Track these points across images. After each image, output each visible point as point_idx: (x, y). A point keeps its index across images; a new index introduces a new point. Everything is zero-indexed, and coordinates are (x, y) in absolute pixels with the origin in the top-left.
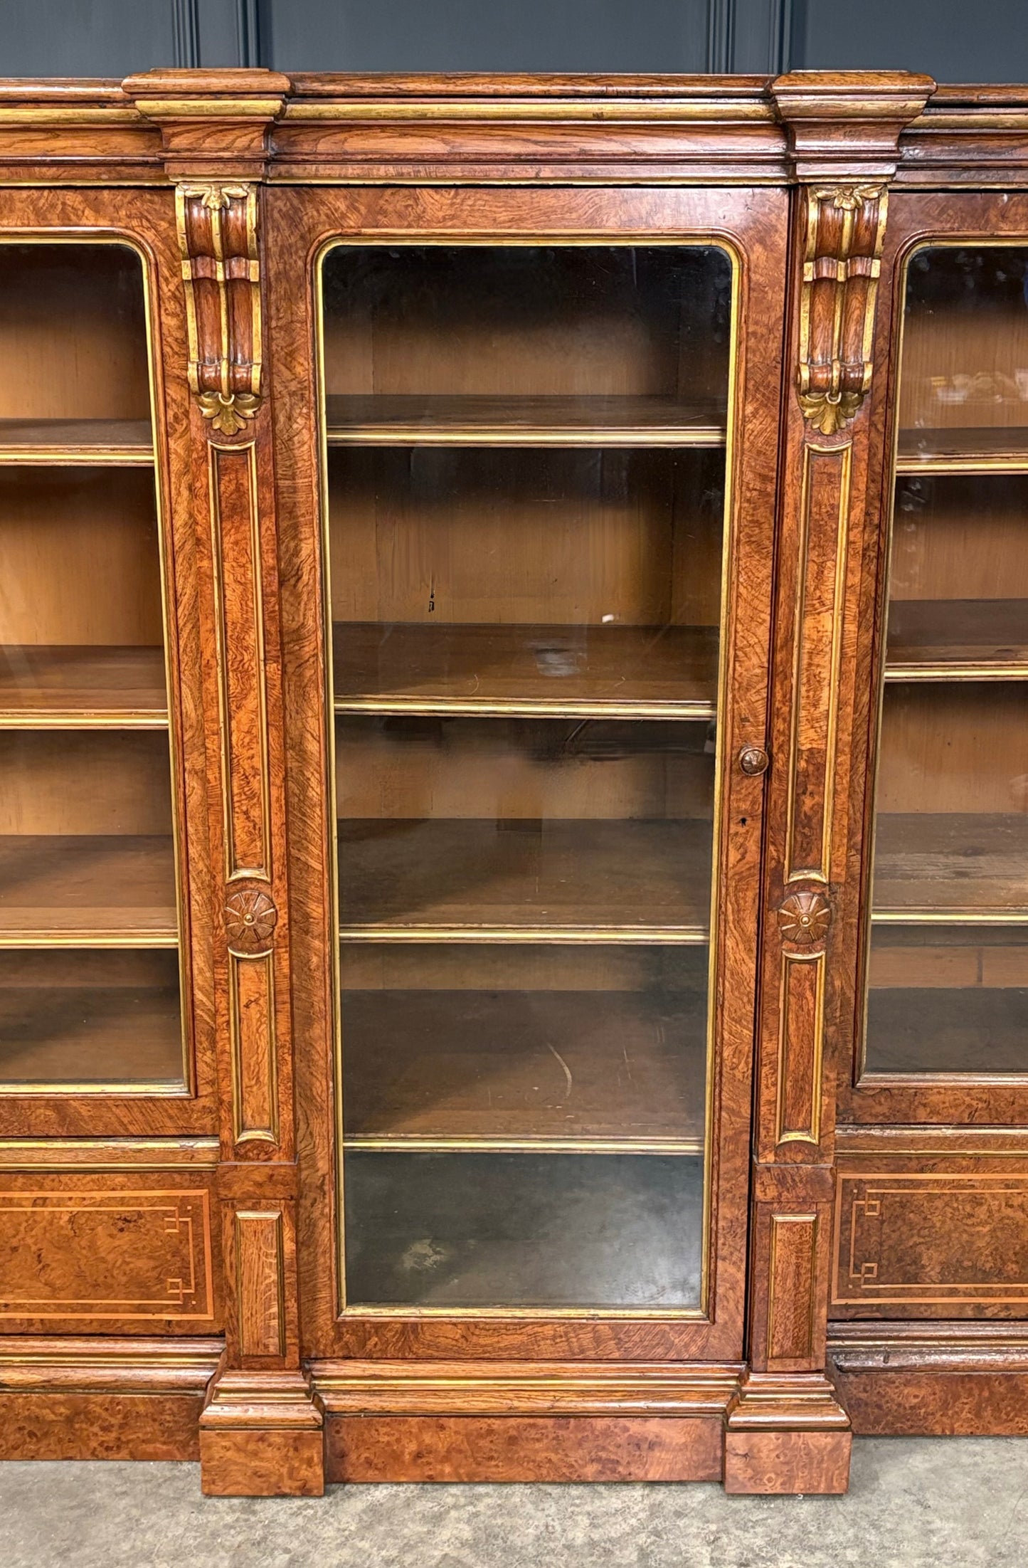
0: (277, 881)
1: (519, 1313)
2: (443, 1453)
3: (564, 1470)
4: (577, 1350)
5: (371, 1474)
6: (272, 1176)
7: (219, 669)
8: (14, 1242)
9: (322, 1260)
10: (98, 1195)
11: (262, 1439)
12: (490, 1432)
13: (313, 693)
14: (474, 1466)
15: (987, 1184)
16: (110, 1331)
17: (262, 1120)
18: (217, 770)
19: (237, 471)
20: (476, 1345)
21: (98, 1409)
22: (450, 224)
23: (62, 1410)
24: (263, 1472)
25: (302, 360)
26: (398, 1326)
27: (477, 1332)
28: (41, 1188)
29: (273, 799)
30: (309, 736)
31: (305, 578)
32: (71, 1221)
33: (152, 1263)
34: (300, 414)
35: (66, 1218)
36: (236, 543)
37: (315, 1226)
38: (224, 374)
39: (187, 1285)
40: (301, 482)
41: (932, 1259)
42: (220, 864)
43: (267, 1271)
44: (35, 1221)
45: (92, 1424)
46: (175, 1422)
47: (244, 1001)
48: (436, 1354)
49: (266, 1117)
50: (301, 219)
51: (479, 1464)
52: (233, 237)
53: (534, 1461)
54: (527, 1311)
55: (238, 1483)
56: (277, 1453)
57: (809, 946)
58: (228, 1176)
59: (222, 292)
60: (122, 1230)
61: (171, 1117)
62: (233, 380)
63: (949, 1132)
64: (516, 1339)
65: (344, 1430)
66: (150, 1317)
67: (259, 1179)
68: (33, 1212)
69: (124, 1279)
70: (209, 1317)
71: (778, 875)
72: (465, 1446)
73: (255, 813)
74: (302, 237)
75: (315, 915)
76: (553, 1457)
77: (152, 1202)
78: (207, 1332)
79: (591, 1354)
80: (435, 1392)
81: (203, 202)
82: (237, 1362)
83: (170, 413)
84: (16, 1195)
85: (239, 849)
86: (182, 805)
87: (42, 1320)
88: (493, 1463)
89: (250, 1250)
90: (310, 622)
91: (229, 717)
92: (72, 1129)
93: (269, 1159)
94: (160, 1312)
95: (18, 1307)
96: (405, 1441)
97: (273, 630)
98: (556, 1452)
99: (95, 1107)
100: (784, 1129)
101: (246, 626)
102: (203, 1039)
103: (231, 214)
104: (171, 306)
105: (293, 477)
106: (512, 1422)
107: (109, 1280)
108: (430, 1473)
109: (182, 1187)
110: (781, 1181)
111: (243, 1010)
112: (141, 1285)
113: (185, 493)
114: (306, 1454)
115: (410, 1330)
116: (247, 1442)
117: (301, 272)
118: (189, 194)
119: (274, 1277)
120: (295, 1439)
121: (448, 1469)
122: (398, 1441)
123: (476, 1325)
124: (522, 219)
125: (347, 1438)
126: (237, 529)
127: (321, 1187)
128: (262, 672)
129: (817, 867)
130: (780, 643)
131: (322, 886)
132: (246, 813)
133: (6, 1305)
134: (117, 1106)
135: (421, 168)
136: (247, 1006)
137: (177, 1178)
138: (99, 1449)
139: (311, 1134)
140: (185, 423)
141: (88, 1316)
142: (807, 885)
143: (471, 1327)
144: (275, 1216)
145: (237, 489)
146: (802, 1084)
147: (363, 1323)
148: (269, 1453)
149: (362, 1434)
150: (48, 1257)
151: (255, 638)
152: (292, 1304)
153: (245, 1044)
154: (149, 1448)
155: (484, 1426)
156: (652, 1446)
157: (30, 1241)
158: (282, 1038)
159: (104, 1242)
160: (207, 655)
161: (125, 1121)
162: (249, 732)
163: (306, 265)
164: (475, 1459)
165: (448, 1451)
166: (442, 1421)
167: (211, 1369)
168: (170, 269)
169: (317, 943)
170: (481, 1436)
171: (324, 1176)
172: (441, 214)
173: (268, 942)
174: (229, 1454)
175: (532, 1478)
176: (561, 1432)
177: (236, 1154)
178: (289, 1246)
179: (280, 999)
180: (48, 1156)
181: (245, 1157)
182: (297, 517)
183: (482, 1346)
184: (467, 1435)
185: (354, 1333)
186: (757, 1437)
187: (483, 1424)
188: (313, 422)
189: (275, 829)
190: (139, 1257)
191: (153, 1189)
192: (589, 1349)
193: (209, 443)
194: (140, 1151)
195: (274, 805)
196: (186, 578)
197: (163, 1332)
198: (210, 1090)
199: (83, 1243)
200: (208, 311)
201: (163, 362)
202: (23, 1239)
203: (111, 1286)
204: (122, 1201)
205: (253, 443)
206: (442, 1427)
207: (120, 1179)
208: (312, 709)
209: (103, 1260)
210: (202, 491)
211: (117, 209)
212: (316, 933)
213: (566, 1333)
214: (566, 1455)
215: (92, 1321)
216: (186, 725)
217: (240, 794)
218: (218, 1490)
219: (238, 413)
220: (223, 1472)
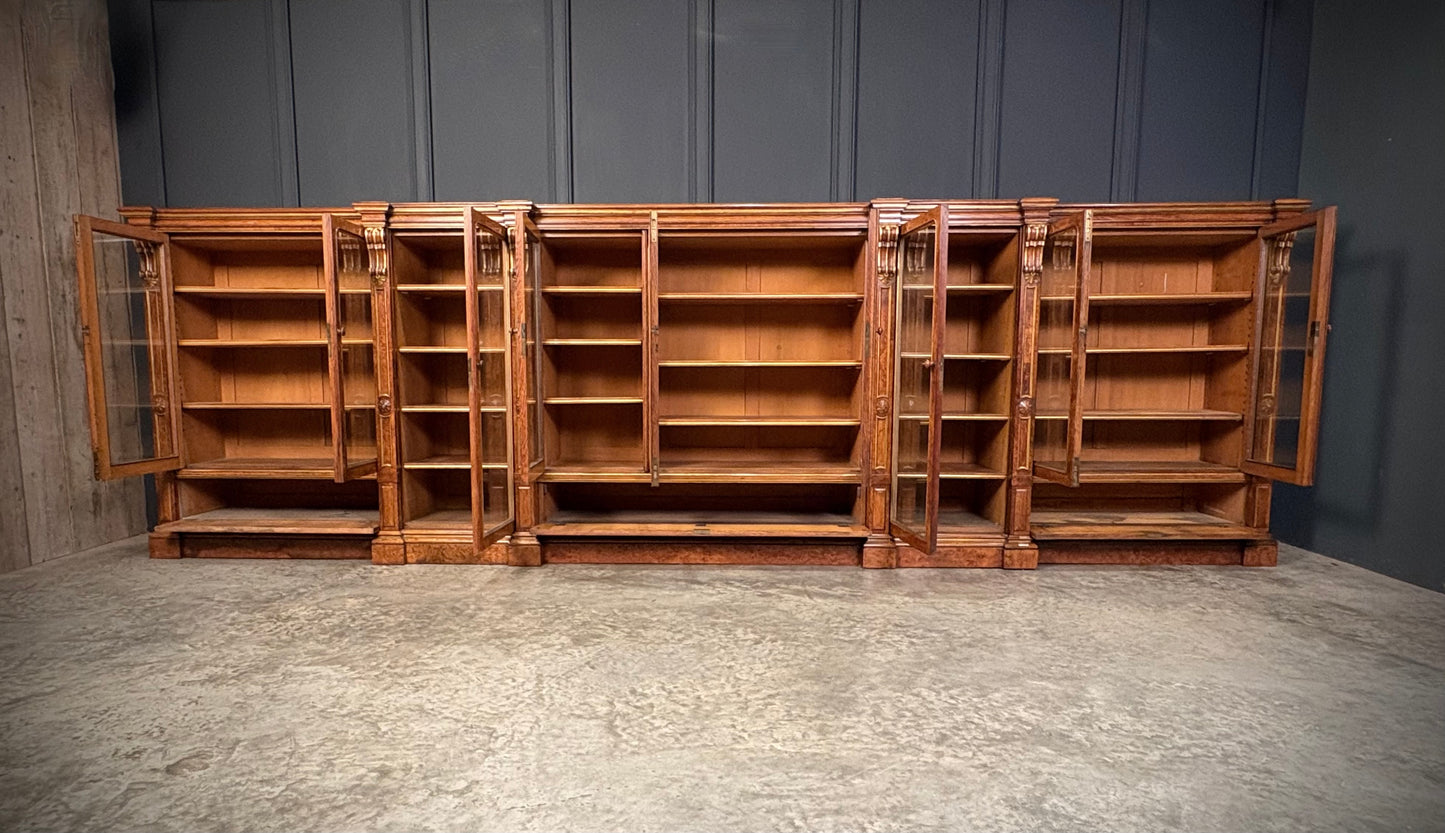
3: (957, 564)
12: (939, 552)
19: (886, 293)
57: (1026, 415)
71: (1019, 396)
100: (1020, 465)
101: (886, 331)
110: (1018, 480)
126: (885, 307)
129: (1028, 394)
142: (1026, 399)
146: (1024, 453)
156: (983, 556)
164: (935, 560)
175: (950, 566)
186: (1013, 551)
193: (880, 287)
205: (891, 286)
218: (867, 566)
219: (888, 279)
220: (869, 561)
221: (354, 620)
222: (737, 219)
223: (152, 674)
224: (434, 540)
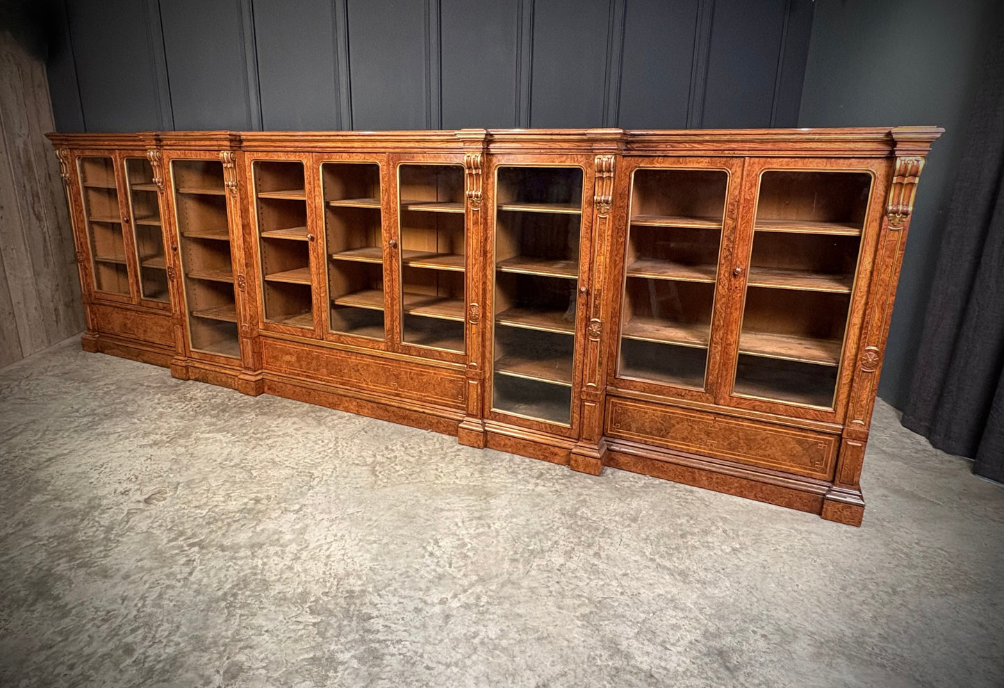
0: (480, 307)
2: (510, 446)
3: (535, 456)
5: (493, 447)
6: (477, 374)
9: (487, 396)
10: (446, 374)
11: (472, 433)
12: (520, 443)
13: (491, 265)
14: (516, 450)
15: (649, 409)
18: (469, 280)
19: (477, 215)
20: (519, 423)
21: (443, 422)
22: (523, 162)
23: (436, 421)
24: (471, 440)
25: (491, 191)
26: (503, 415)
27: (519, 420)
28: (435, 371)
30: (489, 275)
33: (456, 392)
34: (490, 202)
35: (440, 378)
36: (476, 230)
37: (485, 388)
38: (474, 193)
39: (463, 398)
40: (490, 218)
41: (634, 426)
42: (469, 301)
43: (475, 395)
44: (434, 378)
45: (441, 425)
48: (510, 423)
49: (476, 360)
52: (475, 165)
53: (529, 452)
54: (531, 417)
55: (465, 443)
56: (475, 438)
57: (596, 337)
58: (468, 373)
59: (474, 176)
60: (450, 383)
61: (461, 359)
62: (475, 195)
63: (637, 392)
64: (528, 423)
65: (489, 436)
67: (474, 374)
68: (433, 376)
69: (450, 394)
70: (463, 405)
71: (589, 319)
72: (514, 445)
73: (477, 290)
74: (493, 164)
75: (489, 316)
76: (534, 452)
77: (456, 377)
80: (510, 432)
81: (470, 157)
82: (468, 415)
85: (473, 298)
88: (520, 451)
89: (471, 390)
90: (491, 249)
91: (472, 269)
93: (476, 370)
96: (502, 441)
99: (447, 354)
100: (589, 382)
101: (477, 249)
105: (488, 217)
107: (447, 394)
108: (507, 450)
109: (462, 375)
110: (587, 395)
112: (454, 396)
114: (480, 439)
115: (506, 416)
116: (468, 433)
117: (492, 172)
119: (476, 397)
120: (478, 435)
121: (511, 450)
122: (500, 441)
126: (476, 227)
127: (488, 379)
128: (479, 259)
129: (599, 318)
130: (592, 263)
132: (475, 290)
133: (427, 396)
134: (451, 355)
135: (516, 150)
136: (473, 334)
137: (461, 373)
139: (486, 366)
141: (443, 401)
142: (596, 322)
143: (518, 418)
144: (477, 383)
145: (477, 218)
146: (594, 371)
147: (496, 413)
148: (473, 437)
149: (492, 438)
152: (480, 404)
153: (472, 343)
154: (452, 433)
156: (556, 454)
158: (479, 342)
159: (447, 385)
161: (452, 359)
162: (476, 272)
163: (493, 170)
166: (510, 438)
169: (489, 323)
170: (518, 443)
171: (488, 377)
172: (521, 160)
173: (478, 320)
174: (464, 435)
176: (535, 446)
177: (469, 367)
178: (479, 391)
179: (479, 333)
180: (438, 364)
181: (471, 369)
183: (521, 423)
184: (515, 443)
185: (494, 414)
187: (518, 441)
188: (493, 205)
189: (480, 294)
190: (454, 390)
191: (456, 375)
192: (544, 429)
193: (471, 208)
194: (455, 366)
195: (480, 289)
199: (443, 385)
200: (471, 180)
202: (432, 381)
203: (448, 396)
204: (450, 377)
205: (480, 208)
207: (450, 371)
208: (490, 269)
209: (447, 389)
213: (539, 424)
214: (536, 452)
215: (444, 403)
219: (476, 202)
221: (230, 400)
223: (121, 440)
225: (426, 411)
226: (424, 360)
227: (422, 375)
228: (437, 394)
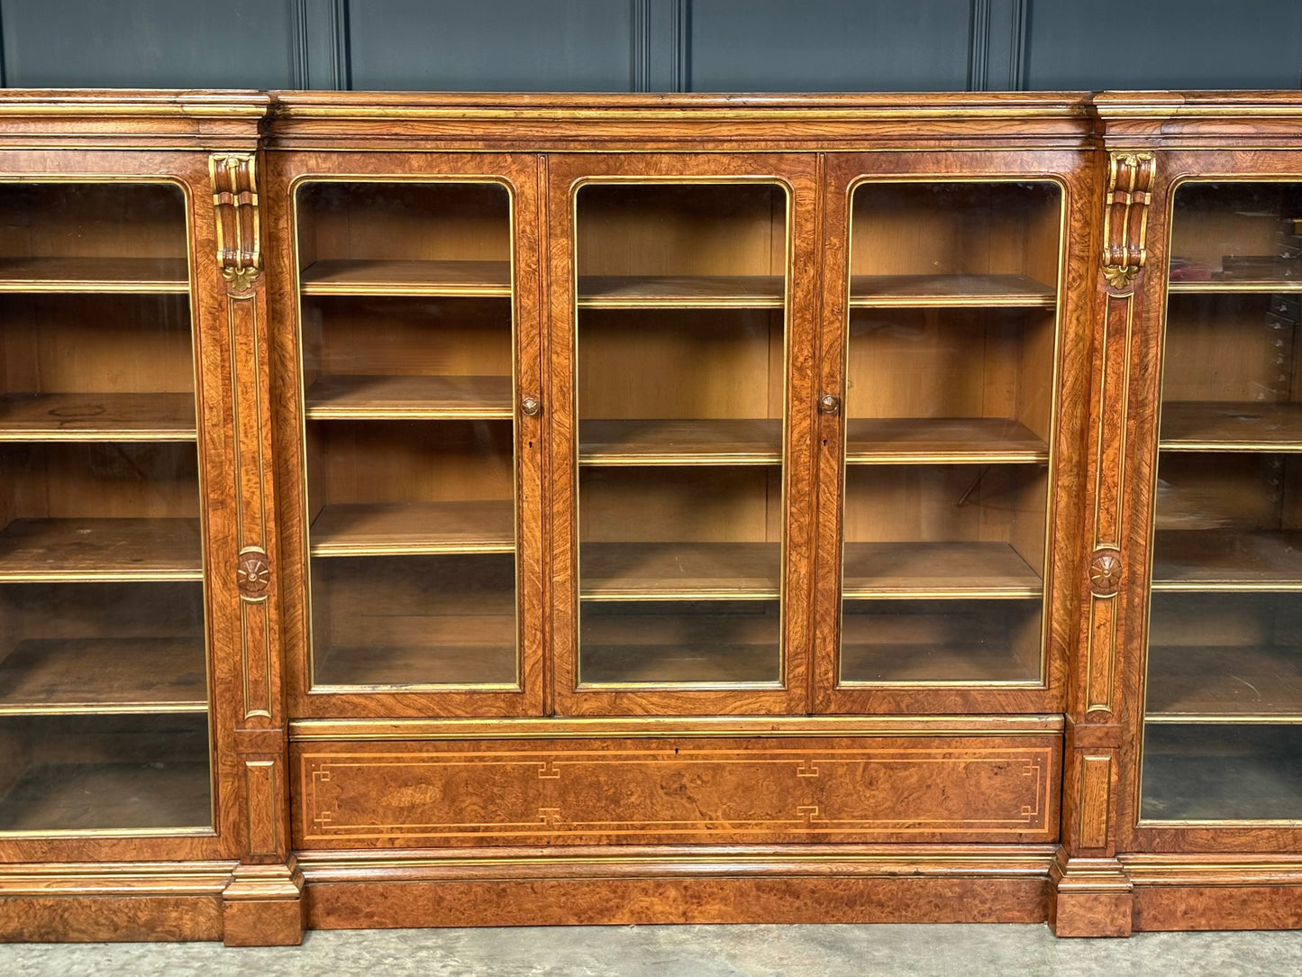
0: (1123, 550)
1: (1247, 822)
2: (1201, 911)
3: (1275, 921)
4: (1282, 846)
5: (1156, 926)
6: (1107, 733)
7: (1101, 423)
8: (929, 782)
9: (1129, 789)
10: (984, 751)
11: (1096, 899)
12: (1231, 897)
13: (1149, 439)
14: (1220, 919)
16: (982, 841)
17: (1102, 699)
18: (1093, 484)
19: (1120, 309)
20: (1221, 843)
21: (979, 889)
22: (1249, 170)
23: (957, 889)
24: (1095, 920)
25: (1159, 246)
26: (1172, 831)
27: (1221, 835)
28: (949, 747)
29: (1125, 500)
30: (1144, 463)
31: (1150, 370)
32: (966, 768)
33: (1013, 796)
34: (1156, 276)
35: (962, 766)
36: (1116, 350)
37: (1126, 767)
38: (1125, 255)
39: (1034, 810)
40: (1153, 315)
42: (1090, 541)
43: (1102, 792)
44: (943, 768)
45: (974, 899)
46: (1028, 897)
47: (1097, 624)
48: (1194, 849)
49: (1105, 697)
50: (1166, 168)
51: (1222, 918)
52: (1141, 181)
53: (1256, 916)
54: (1252, 821)
55: (1079, 928)
56: (1105, 909)
58: (1081, 733)
59: (1127, 210)
60: (996, 774)
61: (1031, 701)
62: (1130, 258)
64: (1243, 839)
65: (1140, 897)
66: (1008, 831)
67: (1100, 735)
68: (943, 762)
69: (995, 806)
70: (1046, 831)
72: (1215, 907)
73: (1113, 509)
74: (1166, 178)
75: (1139, 572)
76: (1269, 913)
77: (1016, 755)
78: (1043, 841)
79: (1291, 848)
80: (1197, 873)
81: (1127, 163)
83: (1071, 276)
84: (933, 751)
85: (1101, 532)
86: (1055, 507)
87: (941, 834)
88: (1231, 917)
89: (1093, 779)
90: (1151, 397)
91: (1102, 453)
92: (971, 709)
93: (1106, 722)
94: (1015, 828)
95: (927, 825)
96: (1178, 903)
97: (1134, 400)
98: (1270, 909)
99: (987, 694)
101: (1117, 398)
102: (1055, 652)
103: (1143, 167)
104: (1078, 216)
105: (1148, 312)
106: (1245, 890)
107: (986, 807)
108: (1192, 924)
109: (1035, 746)
111: (1096, 629)
112: (1005, 810)
113: (1075, 322)
114: (1122, 909)
115: (1181, 833)
116: (1087, 901)
117: (1163, 197)
118: (1118, 158)
119: (1106, 797)
120: (1117, 899)
121: (1203, 922)
122: (1174, 903)
123: (1221, 829)
124: (1291, 168)
125: (1143, 902)
126: (1117, 342)
127: (1131, 743)
128: (1124, 424)
131: (1145, 555)
132: (1107, 509)
133: (920, 824)
134: (999, 694)
135: (1240, 141)
136: (1098, 628)
137: (1033, 740)
138: (978, 915)
139: (1127, 709)
140: (1078, 282)
141: (970, 831)
143: (1219, 831)
144: (1108, 759)
145: (1120, 319)
147: (1151, 829)
148: (1100, 908)
149: (1152, 899)
150: (949, 792)
151: (1123, 406)
152: (1113, 815)
153: (1095, 651)
154: (1009, 915)
155: (1228, 893)
157: (939, 781)
158: (1119, 647)
159: (984, 782)
160: (1094, 416)
161: (1004, 704)
162: (1113, 461)
163: (1167, 193)
164: (1220, 914)
165: (1204, 910)
166: (1202, 890)
167: (1047, 864)
168: (1079, 195)
169: (1139, 590)
170: (1224, 899)
171: (1133, 735)
172: (1244, 165)
173: (1115, 588)
174: (1075, 909)
175: (1255, 928)
176: (1274, 896)
177: (1086, 720)
178: (1114, 778)
179: (1119, 623)
180: (958, 726)
181: (1092, 722)
182: (1148, 335)
183: (1226, 844)
184: (1217, 899)
185: (1146, 836)
187: (1226, 892)
188: (1163, 281)
189: (1125, 519)
190: (1005, 791)
191: (1018, 747)
192: (1290, 845)
193: (1108, 294)
194: (1014, 722)
195: (1126, 504)
196: (1070, 371)
197: (1016, 841)
198: (1057, 684)
199: (972, 782)
200: (1116, 221)
201: (1070, 247)
202: (935, 780)
203: (986, 811)
204: (999, 755)
205: (1133, 294)
206: (1201, 894)
207: (998, 741)
208: (1147, 448)
209: (983, 794)
210: (1101, 321)
211: (1051, 162)
212: (1139, 583)
213: (1276, 835)
214: (1277, 912)
215: (972, 834)
216: (1061, 459)
217: (1104, 498)
218: (1066, 933)
219: (1127, 277)
220: (1071, 921)
222: (767, 130)
224: (42, 889)
225: (922, 869)
226: (915, 724)
227: (906, 766)
228: (951, 814)
